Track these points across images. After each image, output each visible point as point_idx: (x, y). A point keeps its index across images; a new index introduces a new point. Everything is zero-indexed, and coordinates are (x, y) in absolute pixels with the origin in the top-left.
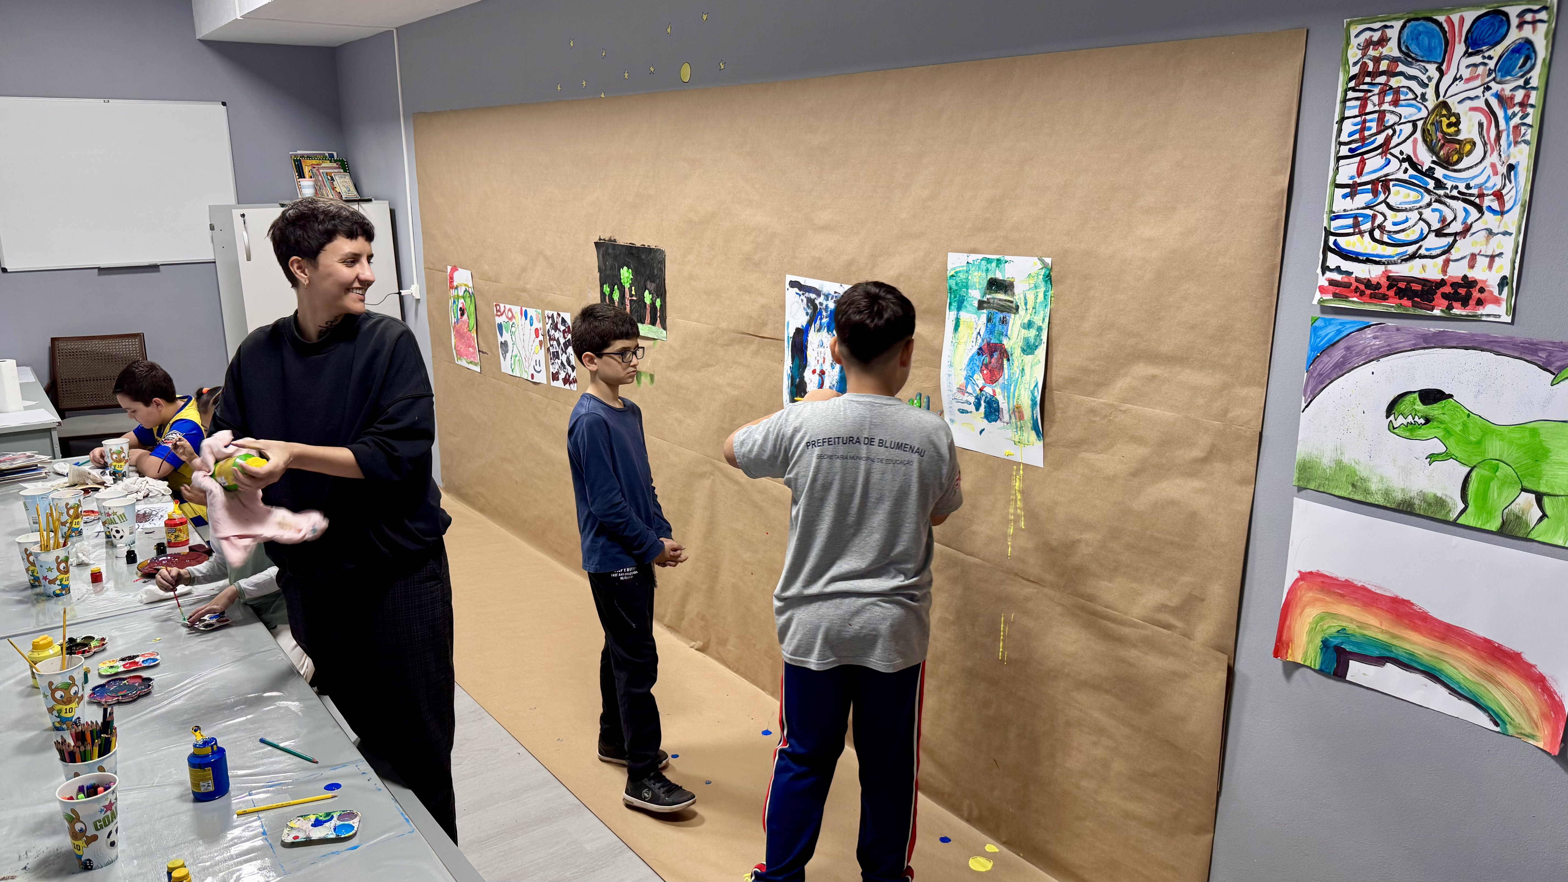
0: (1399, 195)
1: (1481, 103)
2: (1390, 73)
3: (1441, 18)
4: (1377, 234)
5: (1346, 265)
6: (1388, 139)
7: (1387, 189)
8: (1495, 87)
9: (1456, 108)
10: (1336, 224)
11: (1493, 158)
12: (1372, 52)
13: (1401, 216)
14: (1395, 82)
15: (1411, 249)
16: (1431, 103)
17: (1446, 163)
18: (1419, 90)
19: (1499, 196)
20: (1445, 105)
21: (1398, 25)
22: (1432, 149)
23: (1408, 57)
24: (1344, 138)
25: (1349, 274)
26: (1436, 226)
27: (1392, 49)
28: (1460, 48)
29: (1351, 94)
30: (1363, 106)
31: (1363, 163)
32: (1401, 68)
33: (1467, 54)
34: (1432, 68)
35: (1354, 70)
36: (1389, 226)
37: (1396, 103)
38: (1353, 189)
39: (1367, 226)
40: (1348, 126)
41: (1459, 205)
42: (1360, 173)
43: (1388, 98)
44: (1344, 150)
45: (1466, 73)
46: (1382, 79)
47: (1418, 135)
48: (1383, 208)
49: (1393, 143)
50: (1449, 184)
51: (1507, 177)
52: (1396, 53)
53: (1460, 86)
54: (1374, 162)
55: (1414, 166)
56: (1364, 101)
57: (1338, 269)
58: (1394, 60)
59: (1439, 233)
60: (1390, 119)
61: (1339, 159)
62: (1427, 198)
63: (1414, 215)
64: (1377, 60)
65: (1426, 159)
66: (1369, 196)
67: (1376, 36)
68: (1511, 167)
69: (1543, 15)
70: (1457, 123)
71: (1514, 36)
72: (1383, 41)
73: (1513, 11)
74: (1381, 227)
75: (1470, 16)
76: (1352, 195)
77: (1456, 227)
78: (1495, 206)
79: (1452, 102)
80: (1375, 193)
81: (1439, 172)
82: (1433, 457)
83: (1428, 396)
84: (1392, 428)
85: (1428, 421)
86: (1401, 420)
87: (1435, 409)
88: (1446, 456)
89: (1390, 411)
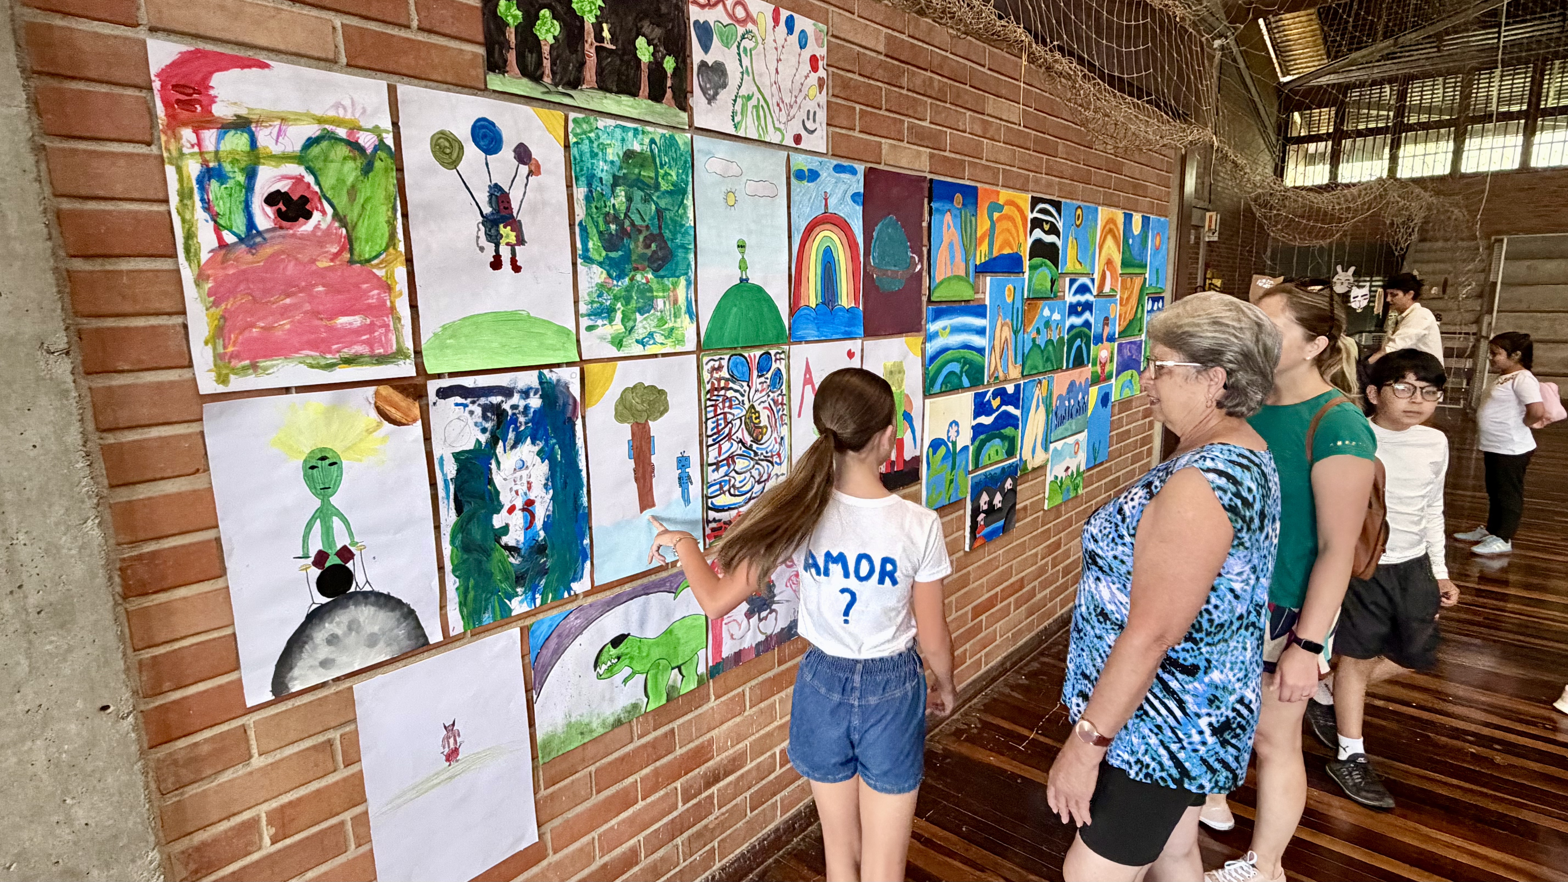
0: (741, 464)
1: (766, 405)
2: (727, 389)
3: (746, 355)
4: (732, 491)
5: (718, 515)
6: (731, 429)
7: (734, 462)
8: (772, 395)
9: (758, 408)
10: (710, 490)
11: (775, 435)
12: (716, 375)
13: (743, 476)
14: (730, 394)
15: (748, 495)
16: (747, 406)
17: (756, 440)
18: (741, 398)
19: (779, 455)
20: (752, 407)
21: (727, 357)
22: (751, 434)
23: (733, 378)
24: (709, 433)
25: (720, 521)
26: (757, 478)
27: (725, 373)
28: (755, 373)
29: (709, 403)
30: (715, 411)
31: (720, 448)
32: (731, 385)
33: (759, 377)
34: (745, 384)
35: (708, 387)
36: (738, 485)
37: (730, 407)
38: (717, 465)
39: (726, 488)
40: (710, 424)
41: (764, 463)
42: (720, 454)
43: (727, 404)
44: (710, 441)
45: (759, 387)
46: (722, 392)
47: (743, 426)
48: (733, 474)
49: (734, 431)
50: (759, 452)
51: (780, 444)
52: (728, 376)
53: (758, 395)
54: (726, 446)
55: (743, 444)
56: (715, 406)
57: (714, 520)
58: (727, 380)
59: (759, 482)
60: (730, 417)
61: (708, 446)
62: (752, 463)
63: (748, 475)
64: (719, 380)
65: (748, 439)
66: (726, 468)
67: (717, 364)
68: (782, 438)
69: (783, 356)
70: (758, 418)
71: (774, 366)
72: (720, 368)
73: (773, 352)
74: (734, 486)
75: (758, 353)
76: (717, 469)
77: (765, 477)
78: (778, 460)
79: (756, 404)
80: (729, 466)
81: (755, 446)
82: (625, 681)
83: (617, 642)
84: (599, 676)
85: (619, 658)
86: (604, 667)
87: (622, 648)
88: (634, 673)
89: (596, 665)
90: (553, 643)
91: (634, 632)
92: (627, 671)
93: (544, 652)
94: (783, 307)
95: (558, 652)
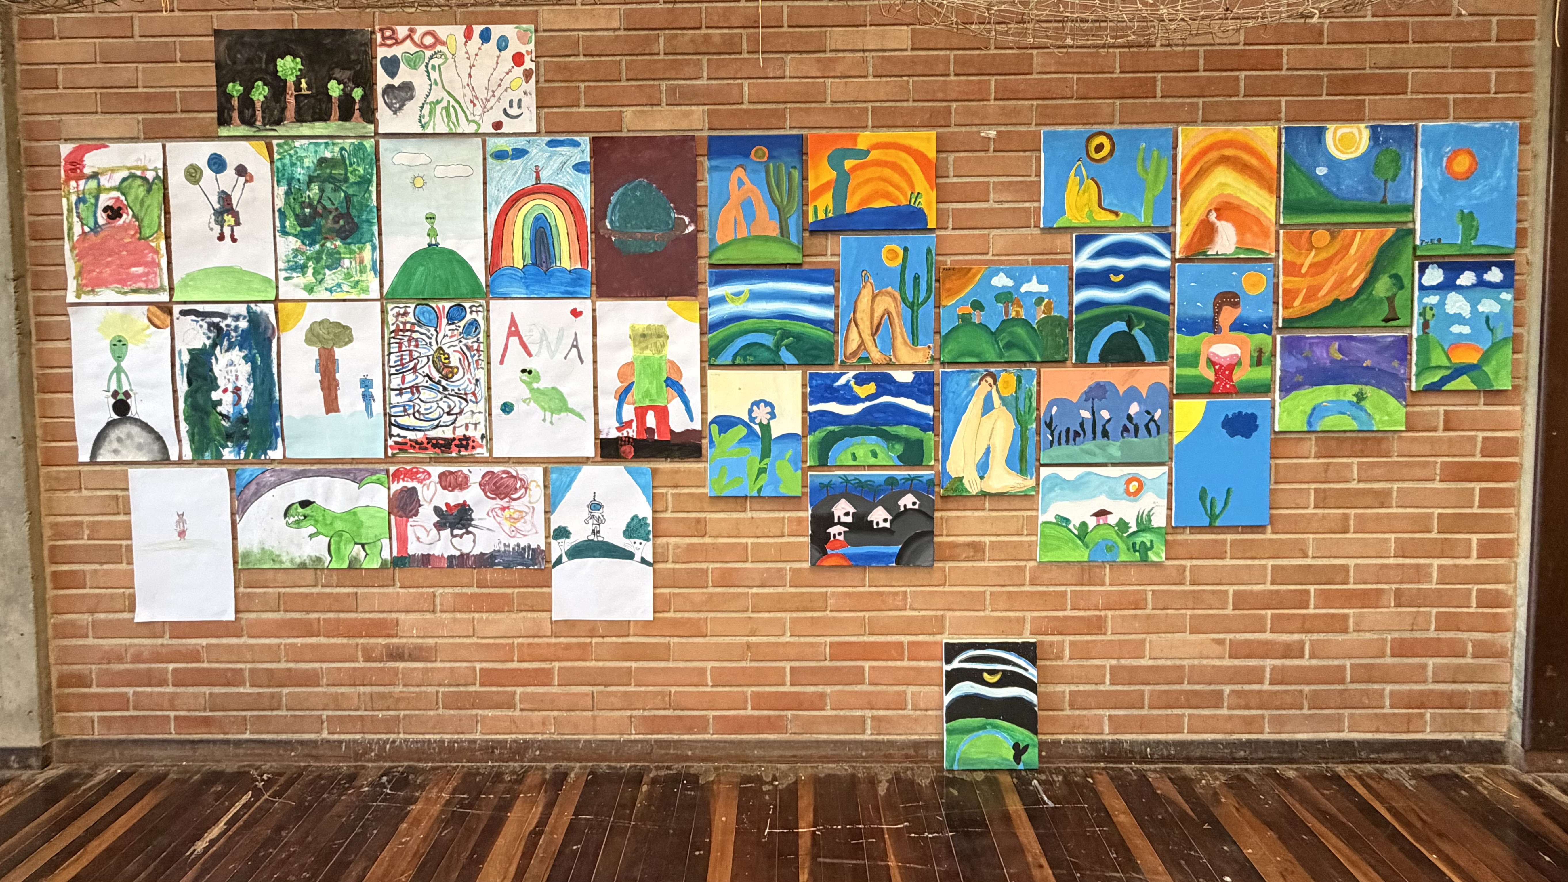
0: (425, 394)
1: (458, 348)
2: (413, 331)
3: (434, 305)
4: (417, 415)
5: (403, 433)
6: (416, 365)
7: (418, 391)
8: (464, 341)
9: (447, 351)
10: (393, 410)
11: (468, 376)
12: (400, 319)
13: (428, 406)
14: (415, 335)
15: (436, 423)
16: (435, 347)
17: (446, 378)
18: (428, 341)
19: (474, 394)
20: (441, 348)
21: (413, 306)
22: (438, 371)
23: (420, 323)
24: (392, 364)
25: (405, 437)
26: (446, 410)
27: (411, 318)
28: (444, 321)
29: (392, 340)
30: (400, 347)
31: (403, 378)
32: (417, 328)
33: (448, 324)
34: (432, 330)
35: (393, 328)
36: (422, 411)
37: (417, 346)
38: (401, 392)
39: (411, 411)
40: (393, 358)
41: (456, 399)
42: (403, 383)
43: (413, 343)
44: (393, 371)
45: (449, 334)
46: (408, 333)
47: (431, 363)
48: (418, 401)
49: (419, 366)
50: (450, 388)
51: (476, 385)
52: (413, 321)
53: (447, 340)
54: (410, 377)
55: (431, 379)
56: (400, 344)
57: (398, 435)
58: (413, 324)
59: (449, 414)
60: (415, 355)
61: (390, 375)
62: (440, 396)
63: (435, 405)
64: (404, 323)
65: (436, 376)
66: (410, 395)
67: (402, 311)
68: (477, 380)
69: (480, 309)
70: (448, 358)
71: (469, 317)
72: (406, 314)
73: (467, 305)
74: (418, 411)
75: (448, 305)
76: (401, 394)
77: (456, 410)
78: (473, 399)
79: (445, 347)
80: (413, 393)
81: (444, 382)
82: (311, 536)
83: (305, 504)
84: (288, 524)
85: (305, 517)
86: (292, 519)
87: (307, 511)
88: (317, 534)
89: (286, 515)
90: (253, 487)
91: (319, 501)
92: (312, 530)
93: (246, 491)
94: (479, 268)
95: (257, 495)
